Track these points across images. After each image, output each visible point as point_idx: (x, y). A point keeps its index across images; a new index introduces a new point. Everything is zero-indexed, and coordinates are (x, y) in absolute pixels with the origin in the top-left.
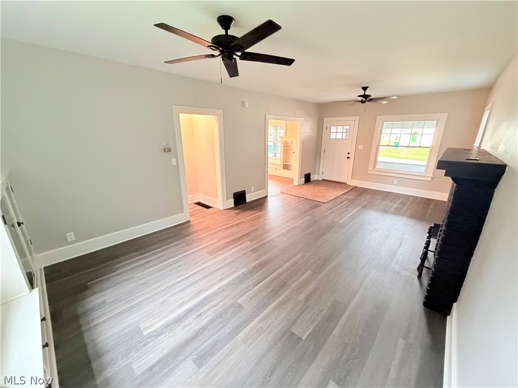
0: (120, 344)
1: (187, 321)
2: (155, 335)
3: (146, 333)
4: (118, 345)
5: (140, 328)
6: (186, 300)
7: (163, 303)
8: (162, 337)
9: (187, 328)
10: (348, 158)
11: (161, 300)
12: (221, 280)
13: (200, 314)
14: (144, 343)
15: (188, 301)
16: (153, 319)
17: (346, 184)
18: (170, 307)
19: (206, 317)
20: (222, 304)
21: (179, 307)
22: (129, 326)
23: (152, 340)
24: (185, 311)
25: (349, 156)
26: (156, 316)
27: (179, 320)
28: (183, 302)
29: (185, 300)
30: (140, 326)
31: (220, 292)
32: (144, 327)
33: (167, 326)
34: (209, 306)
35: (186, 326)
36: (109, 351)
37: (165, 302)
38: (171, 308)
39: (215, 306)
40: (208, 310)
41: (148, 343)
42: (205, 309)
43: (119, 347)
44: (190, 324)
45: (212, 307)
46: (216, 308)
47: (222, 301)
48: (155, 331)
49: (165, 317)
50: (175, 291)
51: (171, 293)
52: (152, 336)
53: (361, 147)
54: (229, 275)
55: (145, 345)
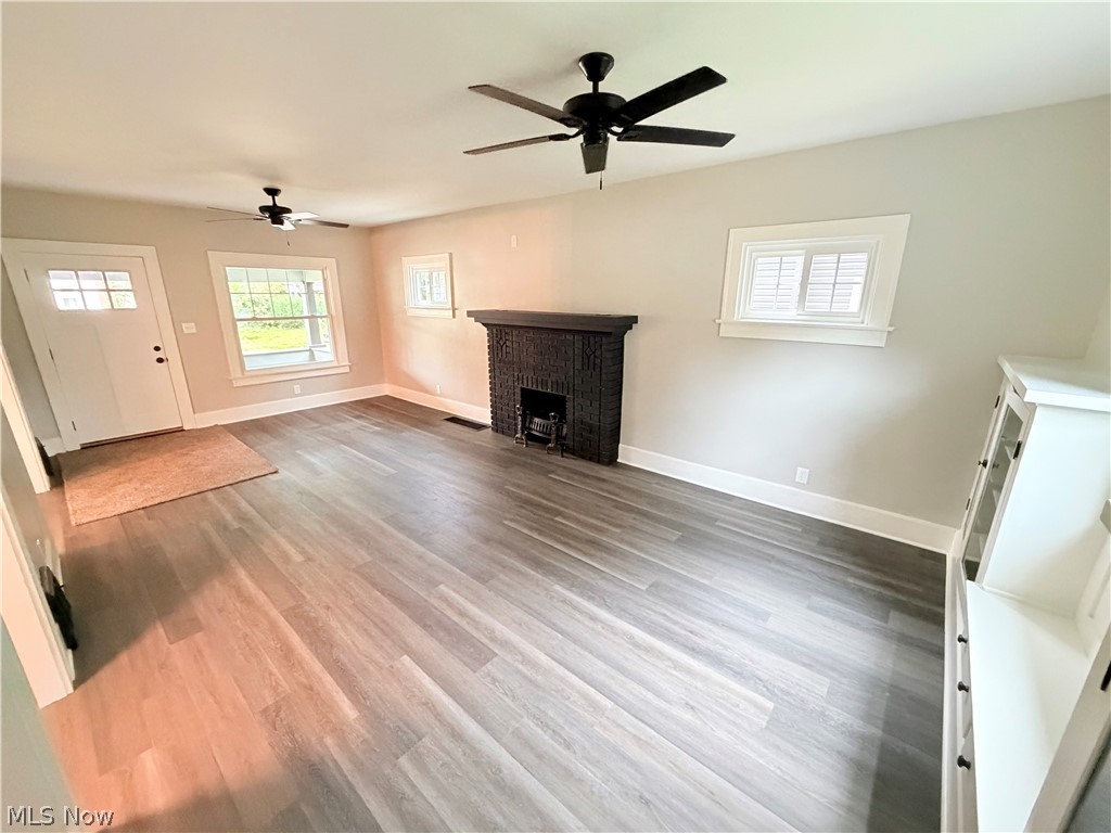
0: (816, 740)
1: (712, 647)
2: (764, 686)
3: (770, 705)
4: (820, 742)
5: (768, 722)
6: (670, 663)
7: (692, 708)
8: (760, 673)
9: (725, 642)
10: (160, 360)
11: (687, 716)
12: (594, 618)
13: (691, 632)
14: (785, 697)
15: (670, 659)
16: (738, 706)
17: (181, 430)
18: (696, 687)
19: (693, 623)
20: (658, 609)
21: (689, 671)
22: (778, 748)
23: (774, 686)
24: (694, 658)
25: (159, 354)
26: (728, 705)
27: (716, 660)
28: (675, 668)
29: (668, 666)
30: (764, 724)
31: (630, 614)
32: (761, 716)
33: (738, 673)
34: (669, 625)
35: (722, 645)
36: (839, 752)
37: (687, 704)
38: (699, 684)
39: (664, 615)
40: (676, 623)
41: (782, 690)
42: (676, 628)
43: (820, 738)
44: (717, 642)
45: (669, 619)
46: (668, 614)
47: (650, 609)
48: (756, 690)
49: (722, 686)
50: (650, 696)
51: (656, 701)
52: (768, 690)
53: (189, 328)
54: (575, 608)
55: (788, 694)
